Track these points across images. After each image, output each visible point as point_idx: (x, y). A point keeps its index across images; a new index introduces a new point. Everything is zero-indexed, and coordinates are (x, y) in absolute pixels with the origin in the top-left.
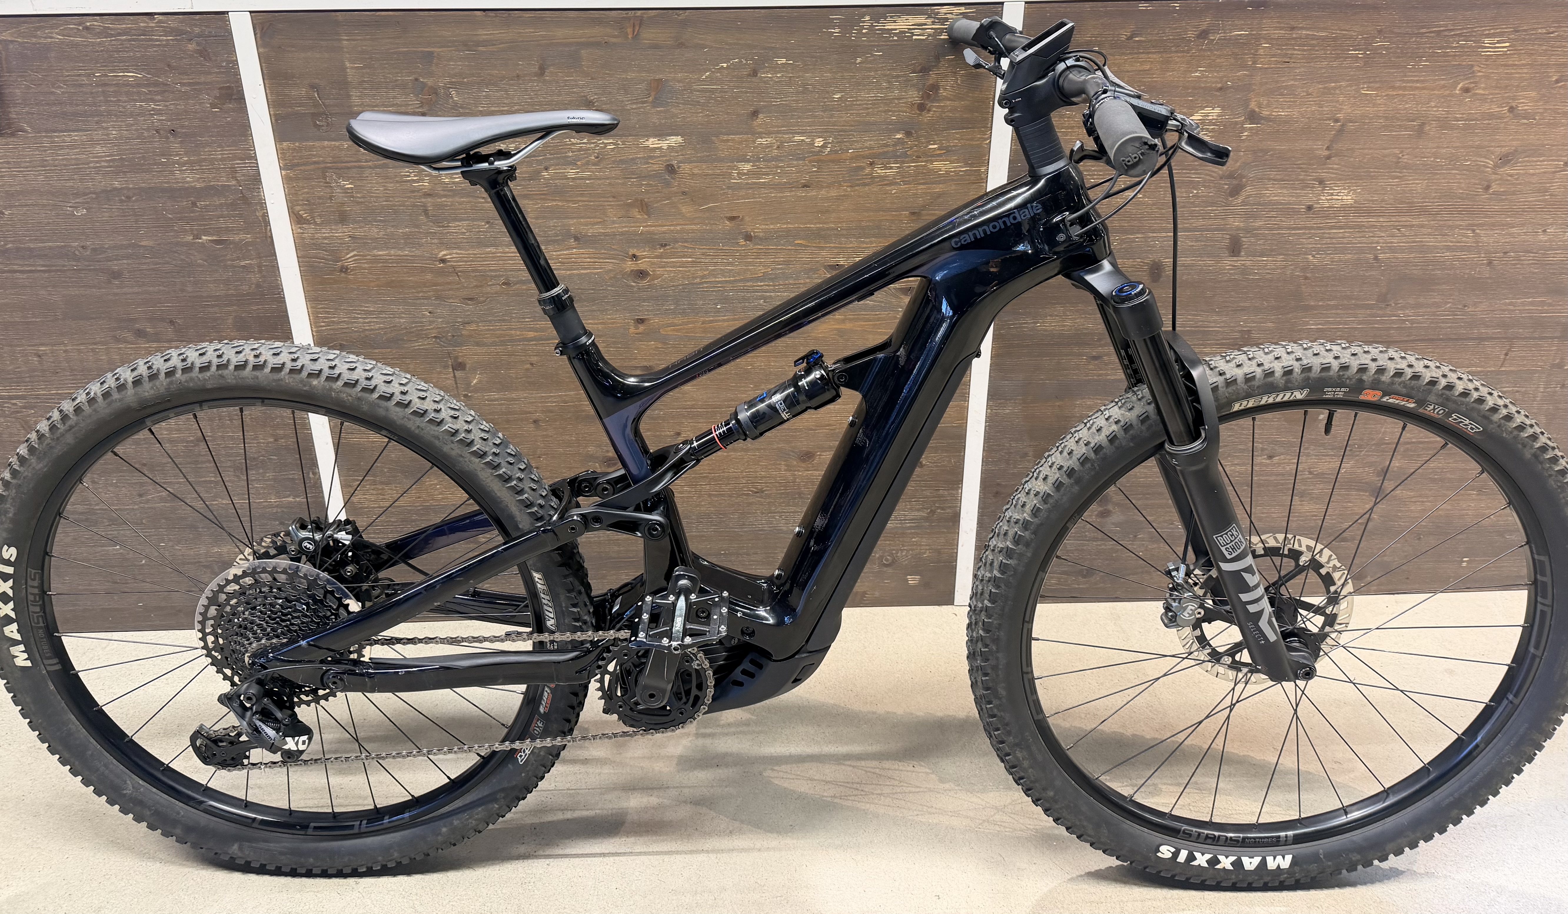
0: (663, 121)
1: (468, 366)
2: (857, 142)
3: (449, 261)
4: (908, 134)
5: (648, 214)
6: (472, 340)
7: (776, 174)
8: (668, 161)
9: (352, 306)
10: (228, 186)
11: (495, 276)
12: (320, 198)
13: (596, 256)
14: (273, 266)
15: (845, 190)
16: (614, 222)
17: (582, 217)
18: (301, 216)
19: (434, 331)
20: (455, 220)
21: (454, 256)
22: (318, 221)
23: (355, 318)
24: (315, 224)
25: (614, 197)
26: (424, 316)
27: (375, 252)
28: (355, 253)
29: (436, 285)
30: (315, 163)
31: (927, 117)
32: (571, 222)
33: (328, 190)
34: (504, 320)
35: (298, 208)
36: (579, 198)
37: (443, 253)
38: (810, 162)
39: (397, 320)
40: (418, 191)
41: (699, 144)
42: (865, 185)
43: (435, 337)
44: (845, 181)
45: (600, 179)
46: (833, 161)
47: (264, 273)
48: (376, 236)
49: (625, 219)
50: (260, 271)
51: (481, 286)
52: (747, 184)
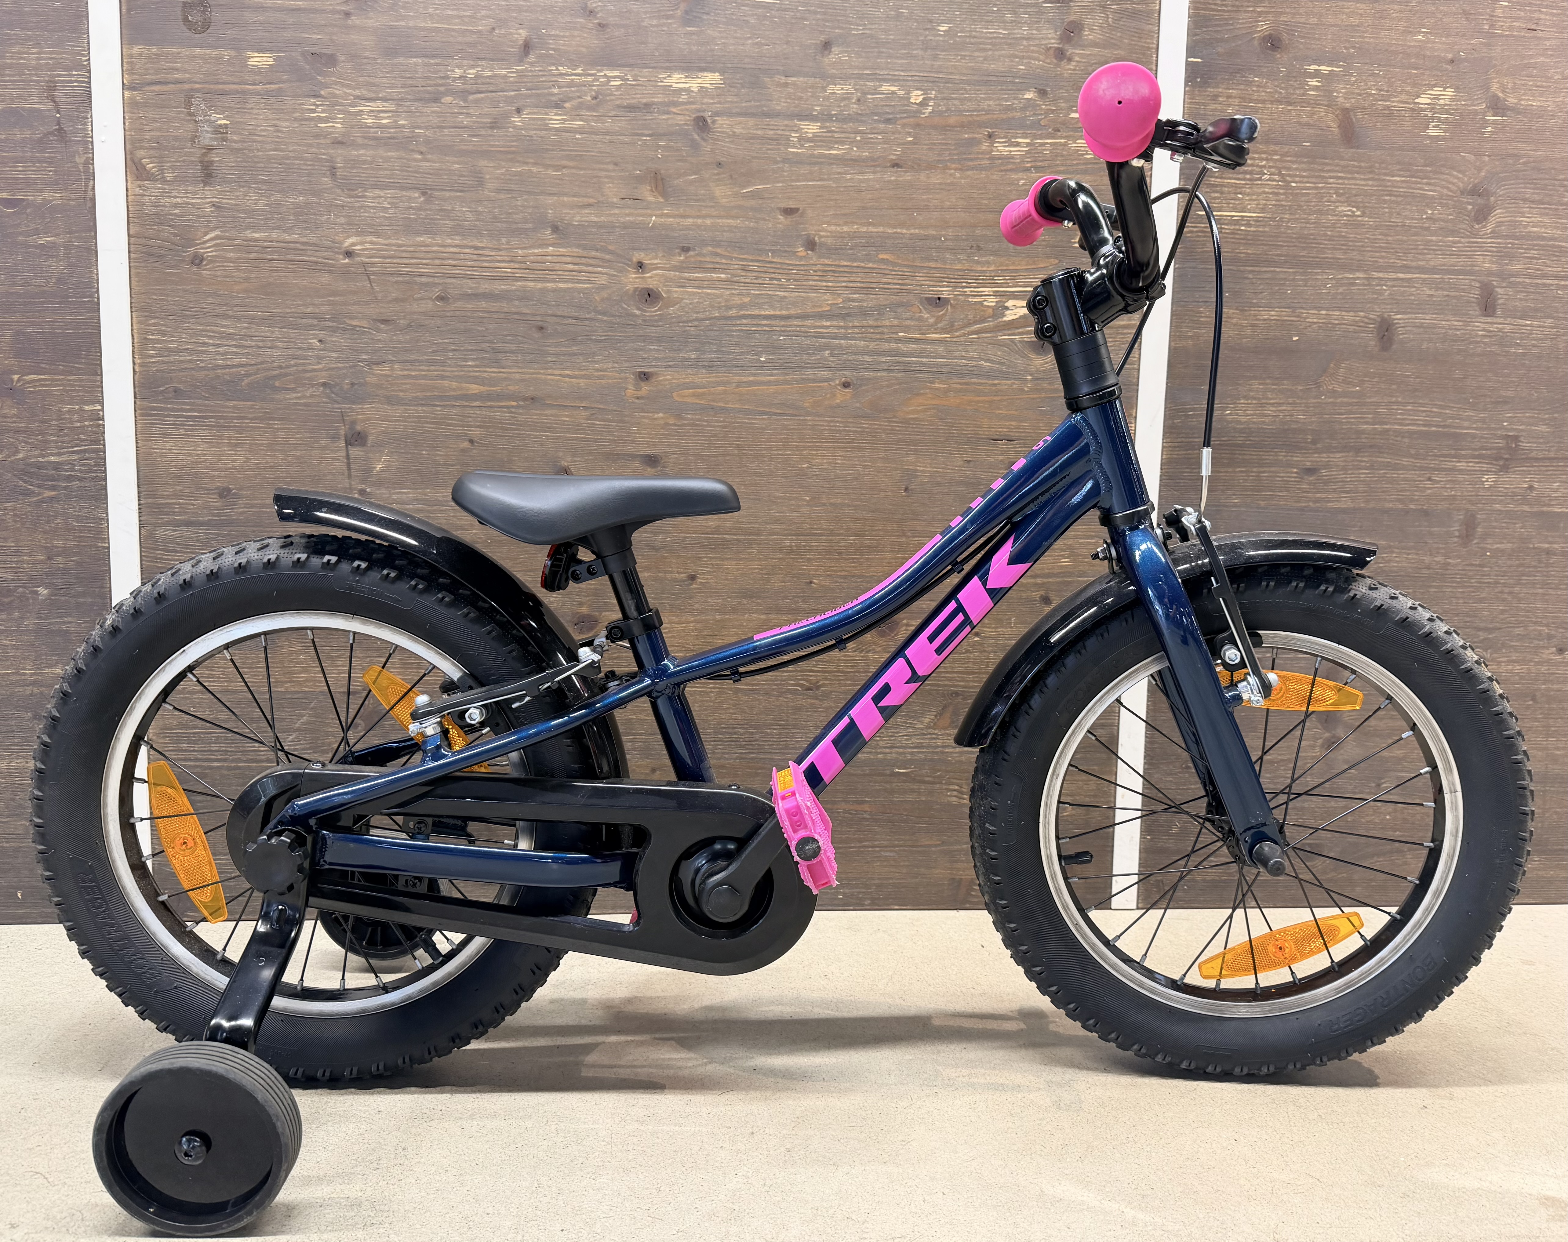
0: (694, 48)
1: (371, 438)
2: (970, 100)
3: (359, 255)
4: (1042, 93)
5: (664, 194)
6: (380, 392)
7: (853, 142)
8: (699, 111)
9: (201, 324)
10: (39, 110)
11: (426, 285)
12: (176, 139)
13: (584, 261)
14: (89, 249)
15: (951, 175)
16: (612, 205)
17: (566, 195)
18: (144, 167)
19: (324, 374)
20: (376, 186)
21: (368, 246)
22: (169, 176)
23: (204, 344)
24: (164, 181)
25: (616, 164)
26: (310, 348)
27: (249, 234)
28: (217, 233)
29: (335, 294)
30: (177, 82)
31: (1068, 69)
32: (550, 200)
33: (191, 127)
34: (433, 362)
35: (141, 153)
36: (564, 162)
37: (350, 241)
38: (904, 126)
39: (268, 351)
40: (325, 137)
41: (743, 87)
42: (980, 168)
43: (324, 385)
44: (952, 161)
45: (596, 134)
46: (935, 127)
47: (73, 260)
48: (254, 207)
49: (630, 202)
50: (67, 256)
51: (403, 300)
52: (812, 155)
